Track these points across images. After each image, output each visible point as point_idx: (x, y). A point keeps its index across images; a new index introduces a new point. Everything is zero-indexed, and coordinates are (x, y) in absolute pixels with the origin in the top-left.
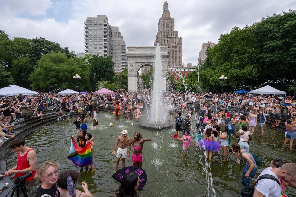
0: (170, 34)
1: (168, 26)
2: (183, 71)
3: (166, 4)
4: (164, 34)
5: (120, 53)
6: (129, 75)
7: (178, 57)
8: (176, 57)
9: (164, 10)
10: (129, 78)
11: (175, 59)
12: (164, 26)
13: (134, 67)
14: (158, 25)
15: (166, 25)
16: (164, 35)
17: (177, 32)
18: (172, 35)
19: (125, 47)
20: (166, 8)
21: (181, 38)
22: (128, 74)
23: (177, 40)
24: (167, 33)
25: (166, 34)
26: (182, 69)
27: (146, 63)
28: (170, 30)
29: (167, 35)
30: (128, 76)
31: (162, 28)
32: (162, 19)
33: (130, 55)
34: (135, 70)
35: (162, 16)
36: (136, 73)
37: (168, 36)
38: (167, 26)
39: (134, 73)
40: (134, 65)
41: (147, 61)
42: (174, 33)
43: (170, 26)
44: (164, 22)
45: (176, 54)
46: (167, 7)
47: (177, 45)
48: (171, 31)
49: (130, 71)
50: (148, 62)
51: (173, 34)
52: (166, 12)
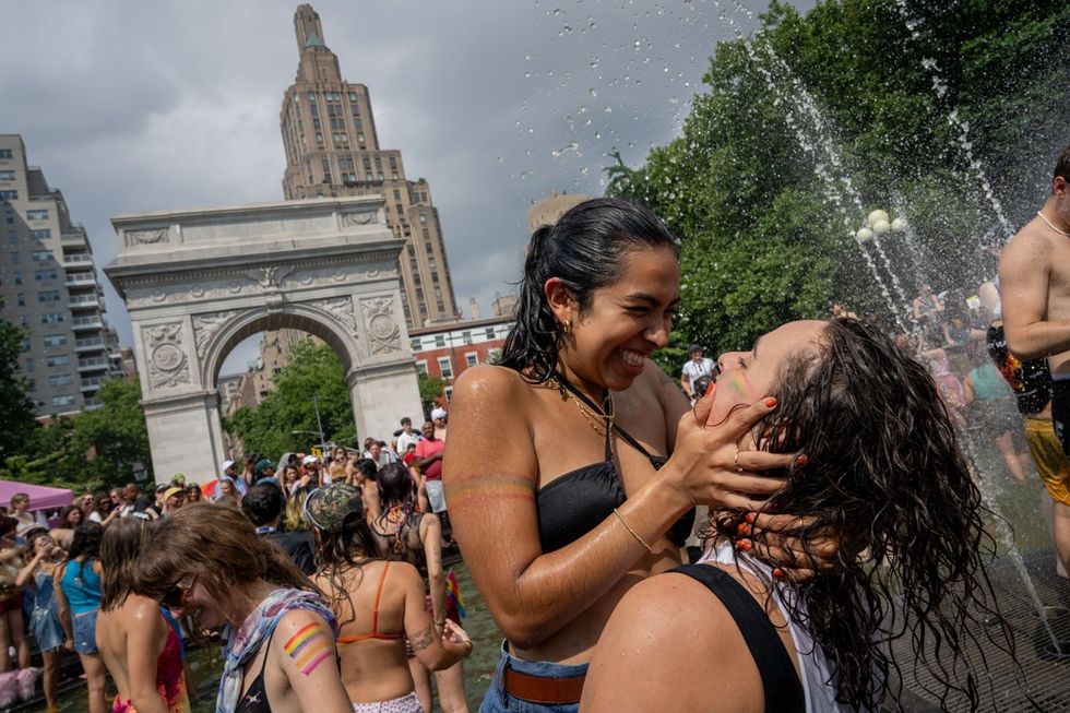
0: (359, 166)
1: (343, 127)
2: (484, 339)
3: (307, 19)
4: (326, 169)
5: (57, 298)
6: (153, 405)
7: (426, 280)
8: (417, 281)
9: (303, 49)
10: (156, 426)
11: (414, 294)
12: (317, 127)
13: (187, 347)
14: (284, 125)
15: (326, 122)
16: (328, 175)
17: (394, 156)
18: (374, 170)
19: (86, 259)
20: (313, 34)
21: (422, 181)
22: (147, 397)
23: (404, 191)
24: (341, 160)
25: (337, 166)
26: (473, 331)
27: (270, 306)
28: (355, 148)
29: (344, 175)
30: (147, 412)
31: (308, 141)
32: (301, 89)
33: (138, 268)
34: (192, 363)
35: (297, 79)
36: (204, 383)
37: (353, 179)
38: (334, 128)
39: (193, 387)
40: (186, 331)
41: (276, 293)
42: (378, 159)
43: (351, 126)
44: (313, 107)
45: (415, 267)
46: (318, 31)
47: (407, 221)
48: (363, 148)
49: (159, 377)
50: (279, 298)
51: (379, 165)
52: (316, 55)
